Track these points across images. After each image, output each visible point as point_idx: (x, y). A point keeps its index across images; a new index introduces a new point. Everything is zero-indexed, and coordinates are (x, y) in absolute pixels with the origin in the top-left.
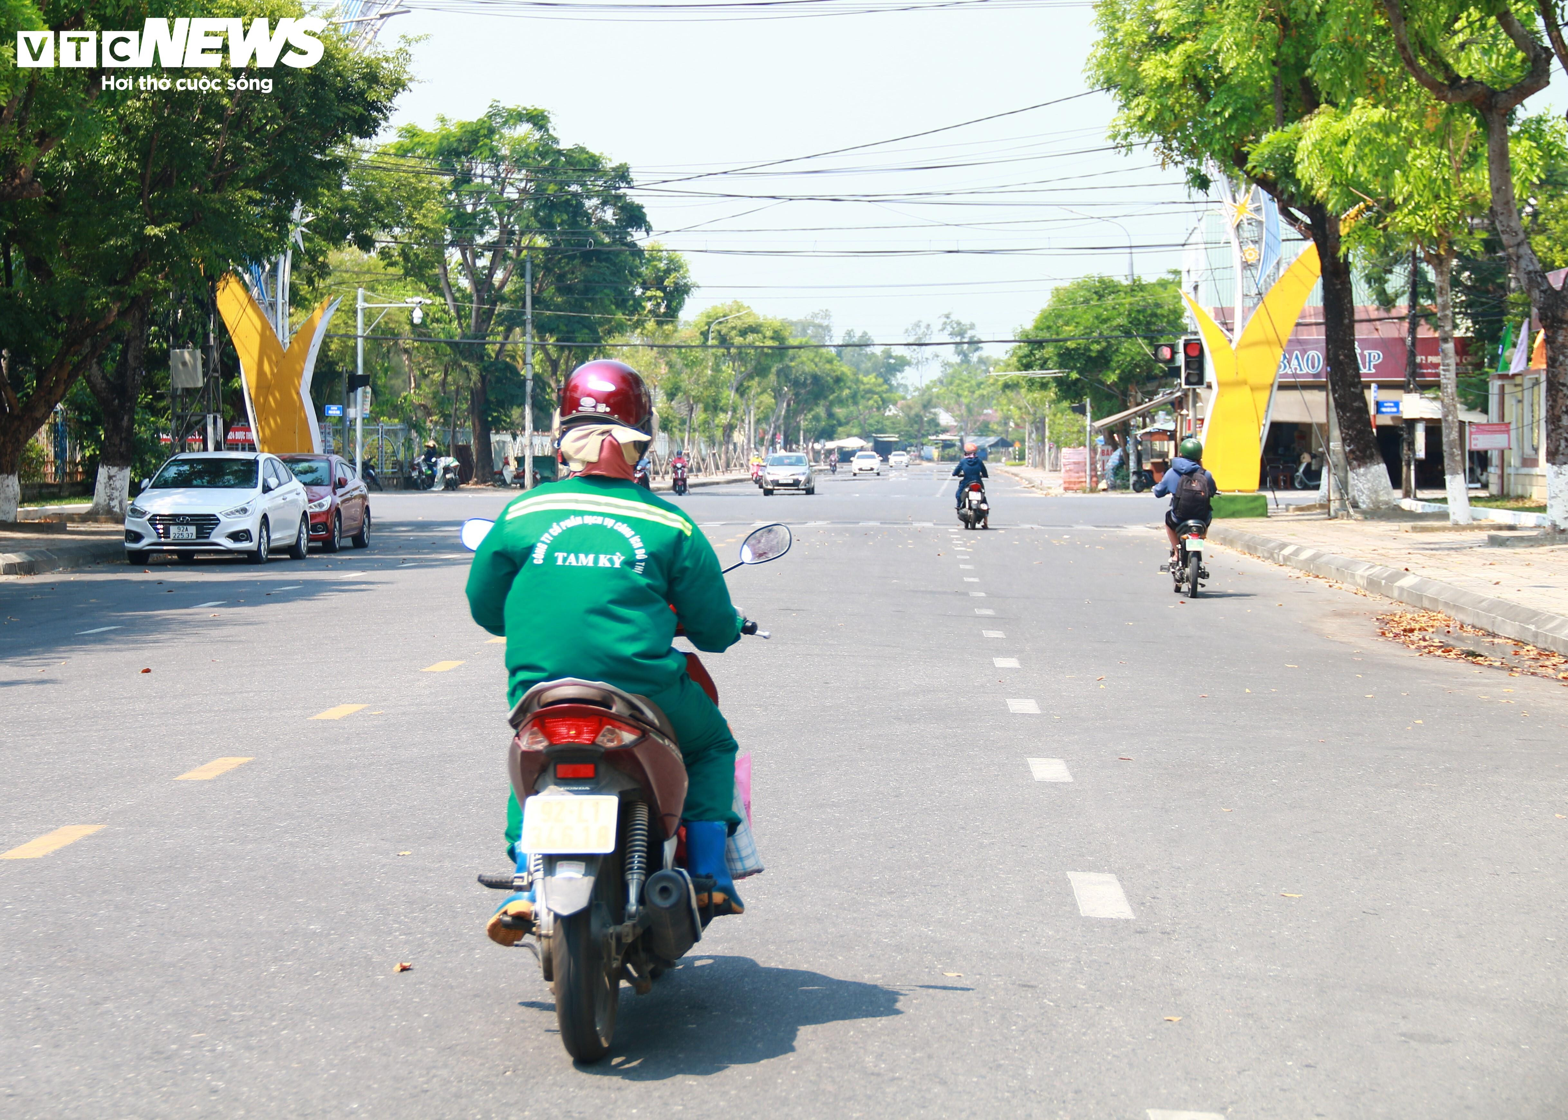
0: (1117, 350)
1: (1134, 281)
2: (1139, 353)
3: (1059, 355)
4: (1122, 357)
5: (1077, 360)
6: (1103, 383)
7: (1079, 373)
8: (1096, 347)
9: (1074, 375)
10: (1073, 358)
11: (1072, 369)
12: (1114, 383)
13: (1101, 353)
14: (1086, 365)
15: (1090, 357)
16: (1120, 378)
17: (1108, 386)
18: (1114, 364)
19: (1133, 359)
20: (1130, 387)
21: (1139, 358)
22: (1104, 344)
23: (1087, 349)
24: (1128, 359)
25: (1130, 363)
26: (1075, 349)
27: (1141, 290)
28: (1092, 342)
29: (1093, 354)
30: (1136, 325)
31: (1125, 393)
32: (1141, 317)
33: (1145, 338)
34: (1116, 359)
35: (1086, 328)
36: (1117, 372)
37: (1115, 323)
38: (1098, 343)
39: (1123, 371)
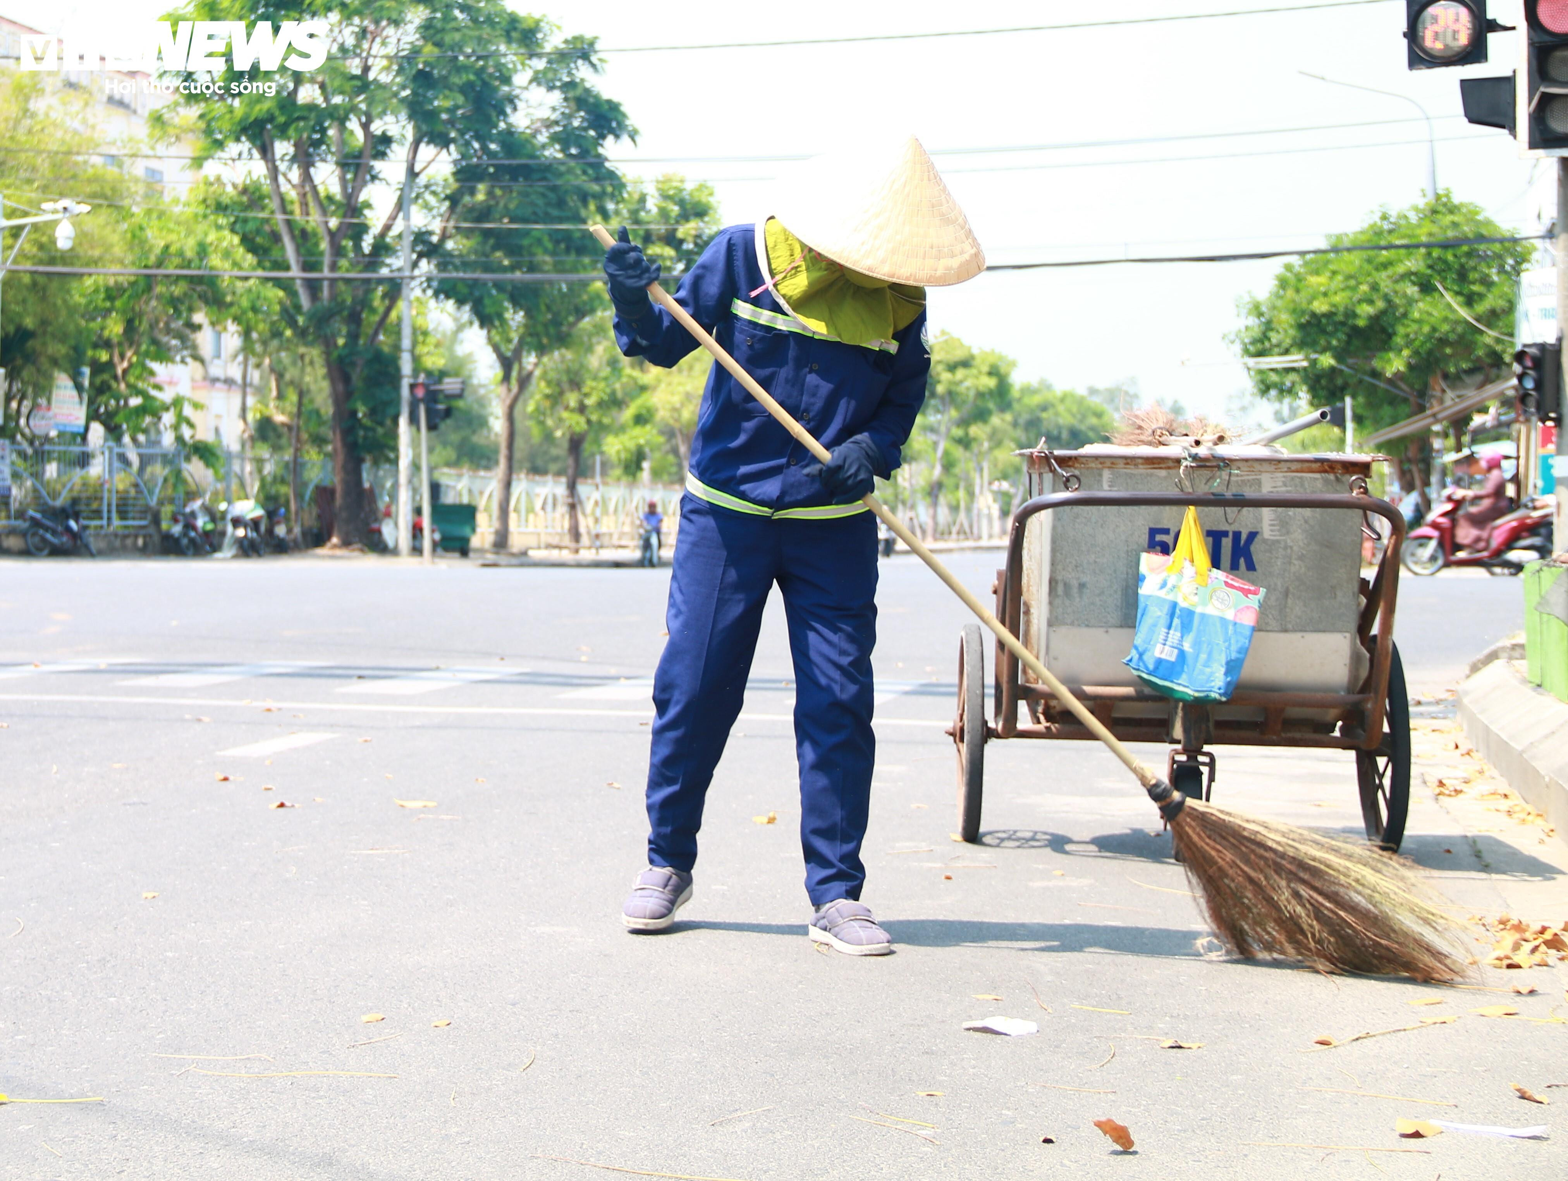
0: (1405, 315)
1: (1438, 197)
2: (1445, 319)
3: (1301, 327)
4: (1414, 327)
5: (1332, 334)
6: (1376, 374)
7: (1339, 356)
8: (1366, 310)
9: (1327, 361)
10: (1324, 331)
11: (1323, 351)
12: (1398, 375)
13: (1375, 320)
14: (1348, 343)
15: (1355, 328)
16: (1410, 367)
17: (1389, 381)
18: (1398, 340)
19: (1434, 329)
20: (1431, 381)
21: (1445, 327)
22: (1380, 304)
23: (1351, 314)
24: (1426, 329)
25: (1429, 337)
26: (1329, 315)
27: (1451, 212)
28: (1360, 301)
29: (1361, 323)
30: (1439, 272)
31: (1423, 393)
32: (1450, 257)
33: (1458, 293)
34: (1401, 330)
35: (1349, 277)
36: (1406, 353)
37: (1401, 269)
38: (1371, 302)
39: (1416, 353)
